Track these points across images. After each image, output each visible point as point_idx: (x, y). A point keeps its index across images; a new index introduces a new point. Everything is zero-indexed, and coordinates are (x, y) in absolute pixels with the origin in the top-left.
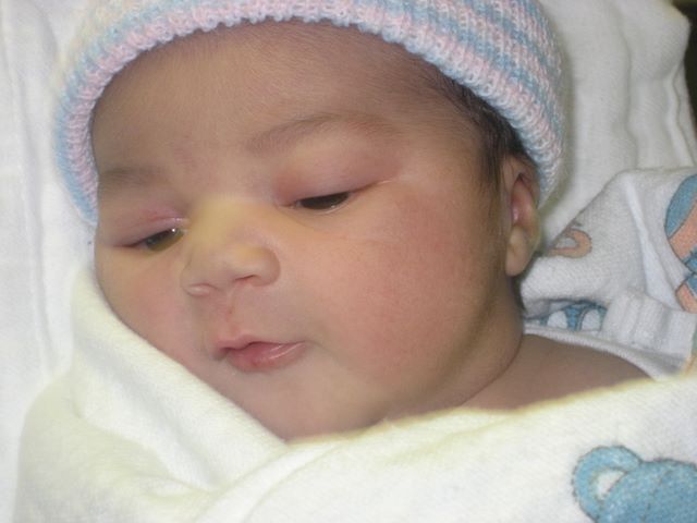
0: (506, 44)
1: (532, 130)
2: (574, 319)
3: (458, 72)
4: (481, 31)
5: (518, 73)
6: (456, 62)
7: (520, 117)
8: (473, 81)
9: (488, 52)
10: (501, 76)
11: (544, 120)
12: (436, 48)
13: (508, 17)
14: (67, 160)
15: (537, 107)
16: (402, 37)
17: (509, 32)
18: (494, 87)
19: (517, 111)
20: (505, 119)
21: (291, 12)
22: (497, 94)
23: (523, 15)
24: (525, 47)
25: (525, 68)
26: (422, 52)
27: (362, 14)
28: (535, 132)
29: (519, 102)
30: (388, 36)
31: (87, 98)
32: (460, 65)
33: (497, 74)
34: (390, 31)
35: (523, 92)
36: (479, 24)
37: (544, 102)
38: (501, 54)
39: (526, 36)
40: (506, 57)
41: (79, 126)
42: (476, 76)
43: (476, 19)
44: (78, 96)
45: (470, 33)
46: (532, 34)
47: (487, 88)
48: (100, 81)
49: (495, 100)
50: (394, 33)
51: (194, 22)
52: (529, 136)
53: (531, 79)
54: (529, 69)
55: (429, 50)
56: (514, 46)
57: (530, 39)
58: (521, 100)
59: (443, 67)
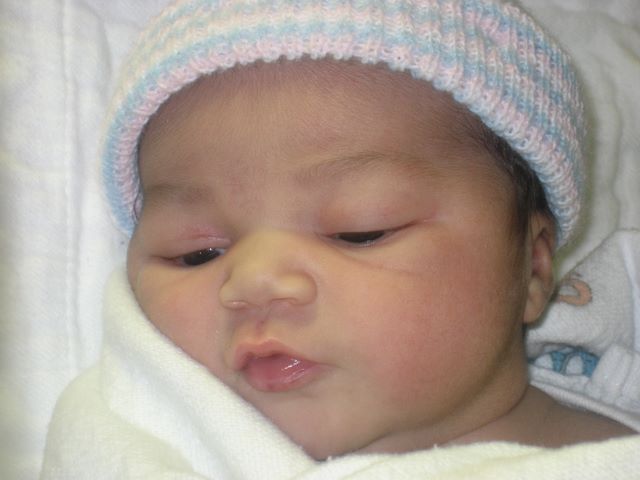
0: (545, 102)
1: (558, 186)
2: (559, 363)
3: (500, 124)
4: (523, 87)
5: (553, 131)
6: (499, 115)
7: (550, 173)
8: (511, 135)
9: (529, 108)
10: (539, 132)
11: (570, 179)
12: (483, 99)
13: (548, 77)
14: (112, 169)
15: (566, 164)
16: (453, 86)
17: (548, 91)
18: (530, 143)
19: (548, 167)
20: (534, 172)
21: (351, 53)
22: (533, 149)
23: (560, 77)
24: (560, 106)
25: (559, 127)
26: (470, 102)
27: (418, 61)
28: (561, 188)
29: (551, 159)
30: (440, 83)
31: (143, 113)
32: (502, 119)
33: (535, 130)
34: (441, 79)
35: (556, 150)
36: (522, 81)
37: (572, 161)
38: (540, 111)
39: (562, 96)
40: (543, 114)
41: (129, 139)
42: (515, 130)
43: (521, 76)
44: (134, 111)
45: (514, 89)
46: (567, 96)
47: (524, 142)
48: (157, 99)
49: (529, 155)
50: (445, 82)
51: (258, 52)
52: (555, 191)
53: (563, 138)
54: (562, 128)
55: (475, 102)
56: (551, 105)
57: (565, 100)
58: (553, 157)
59: (487, 119)
